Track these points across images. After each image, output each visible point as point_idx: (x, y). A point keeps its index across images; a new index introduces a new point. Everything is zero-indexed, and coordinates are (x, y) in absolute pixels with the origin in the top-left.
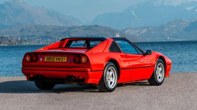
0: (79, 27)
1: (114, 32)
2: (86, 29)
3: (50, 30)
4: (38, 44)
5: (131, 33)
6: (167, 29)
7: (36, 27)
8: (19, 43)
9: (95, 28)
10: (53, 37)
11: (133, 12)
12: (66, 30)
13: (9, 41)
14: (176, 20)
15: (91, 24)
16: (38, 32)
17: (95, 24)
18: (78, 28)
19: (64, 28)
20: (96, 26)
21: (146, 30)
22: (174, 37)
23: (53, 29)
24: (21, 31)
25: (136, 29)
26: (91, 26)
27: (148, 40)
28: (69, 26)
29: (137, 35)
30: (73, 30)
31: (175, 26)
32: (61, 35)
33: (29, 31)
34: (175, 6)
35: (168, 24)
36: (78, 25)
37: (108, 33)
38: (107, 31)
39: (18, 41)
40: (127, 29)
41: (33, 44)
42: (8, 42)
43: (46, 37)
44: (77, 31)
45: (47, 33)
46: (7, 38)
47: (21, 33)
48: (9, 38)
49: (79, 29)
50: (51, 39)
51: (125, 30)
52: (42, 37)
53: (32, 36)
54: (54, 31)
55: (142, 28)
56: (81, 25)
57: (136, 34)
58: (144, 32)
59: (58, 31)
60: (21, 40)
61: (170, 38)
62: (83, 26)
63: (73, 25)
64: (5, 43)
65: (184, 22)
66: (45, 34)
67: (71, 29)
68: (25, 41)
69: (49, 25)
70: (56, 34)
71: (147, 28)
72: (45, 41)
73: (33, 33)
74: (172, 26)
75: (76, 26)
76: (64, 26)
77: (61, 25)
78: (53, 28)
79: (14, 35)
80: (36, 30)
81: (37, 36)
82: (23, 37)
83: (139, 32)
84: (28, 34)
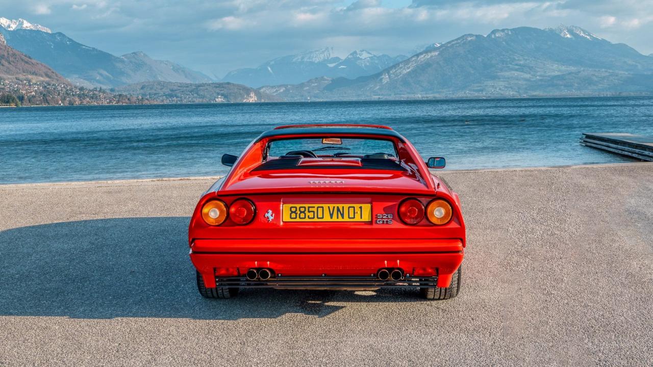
0: (209, 85)
1: (247, 91)
2: (216, 87)
3: (175, 88)
4: (162, 103)
5: (268, 92)
6: (308, 88)
7: (159, 83)
8: (141, 102)
9: (226, 86)
10: (179, 95)
11: (269, 69)
12: (194, 87)
13: (129, 99)
14: (316, 78)
15: (222, 82)
16: (161, 89)
17: (226, 82)
18: (207, 85)
19: (191, 85)
20: (228, 83)
21: (284, 89)
22: (315, 97)
23: (179, 87)
24: (142, 88)
25: (272, 87)
26: (222, 84)
27: (286, 100)
28: (197, 83)
29: (275, 94)
30: (201, 88)
31: (316, 84)
32: (189, 93)
33: (151, 89)
34: (316, 62)
35: (308, 82)
36: (207, 83)
37: (241, 91)
38: (240, 89)
39: (138, 100)
40: (263, 87)
41: (155, 103)
42: (127, 100)
43: (171, 96)
44: (206, 89)
45: (172, 90)
46: (126, 96)
47: (142, 91)
48: (128, 96)
49: (208, 87)
50: (177, 97)
51: (260, 88)
52: (166, 95)
53: (155, 94)
54: (179, 88)
55: (280, 86)
56: (210, 82)
57: (273, 93)
58: (282, 91)
59: (185, 88)
60: (143, 98)
61: (310, 97)
62: (212, 84)
63: (201, 82)
64: (124, 101)
65: (327, 80)
66: (170, 92)
67: (199, 86)
68: (147, 99)
69: (174, 82)
70: (182, 92)
71: (286, 86)
72: (170, 100)
73: (155, 90)
74: (313, 84)
75: (206, 84)
76: (192, 83)
77: (188, 82)
78: (179, 85)
79: (134, 93)
80: (159, 87)
81: (160, 95)
82: (144, 95)
83: (277, 91)
84: (150, 91)
